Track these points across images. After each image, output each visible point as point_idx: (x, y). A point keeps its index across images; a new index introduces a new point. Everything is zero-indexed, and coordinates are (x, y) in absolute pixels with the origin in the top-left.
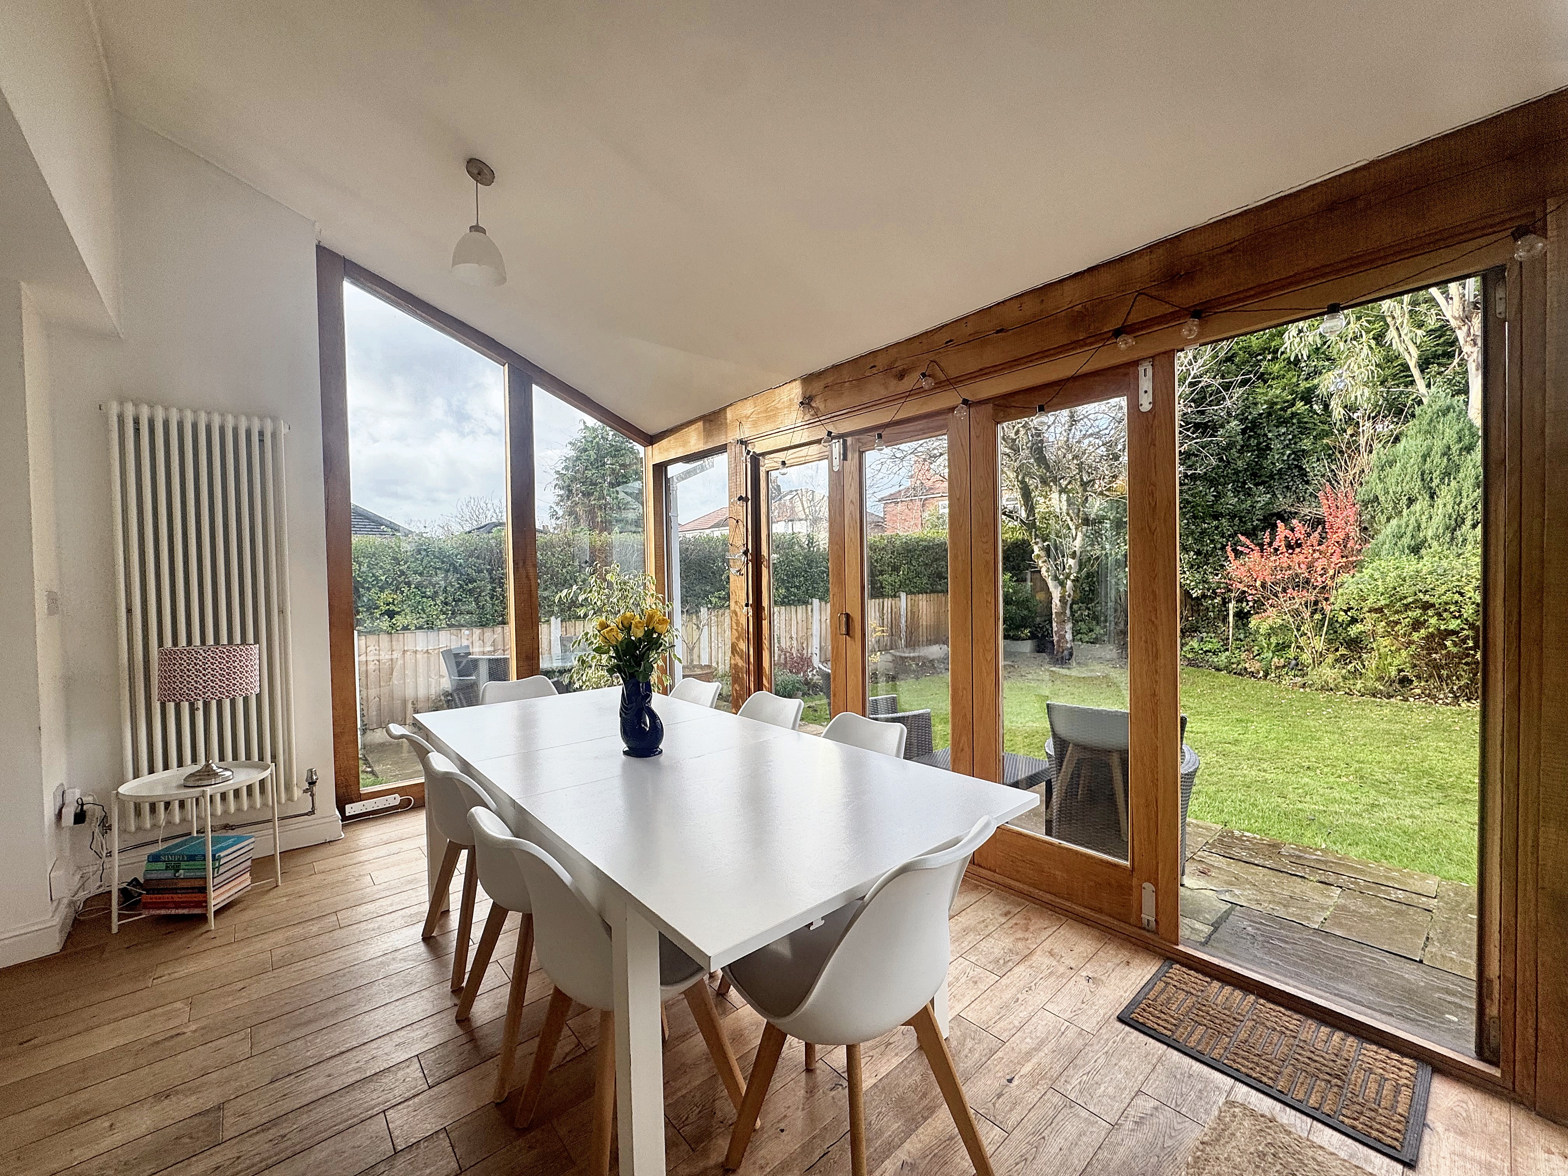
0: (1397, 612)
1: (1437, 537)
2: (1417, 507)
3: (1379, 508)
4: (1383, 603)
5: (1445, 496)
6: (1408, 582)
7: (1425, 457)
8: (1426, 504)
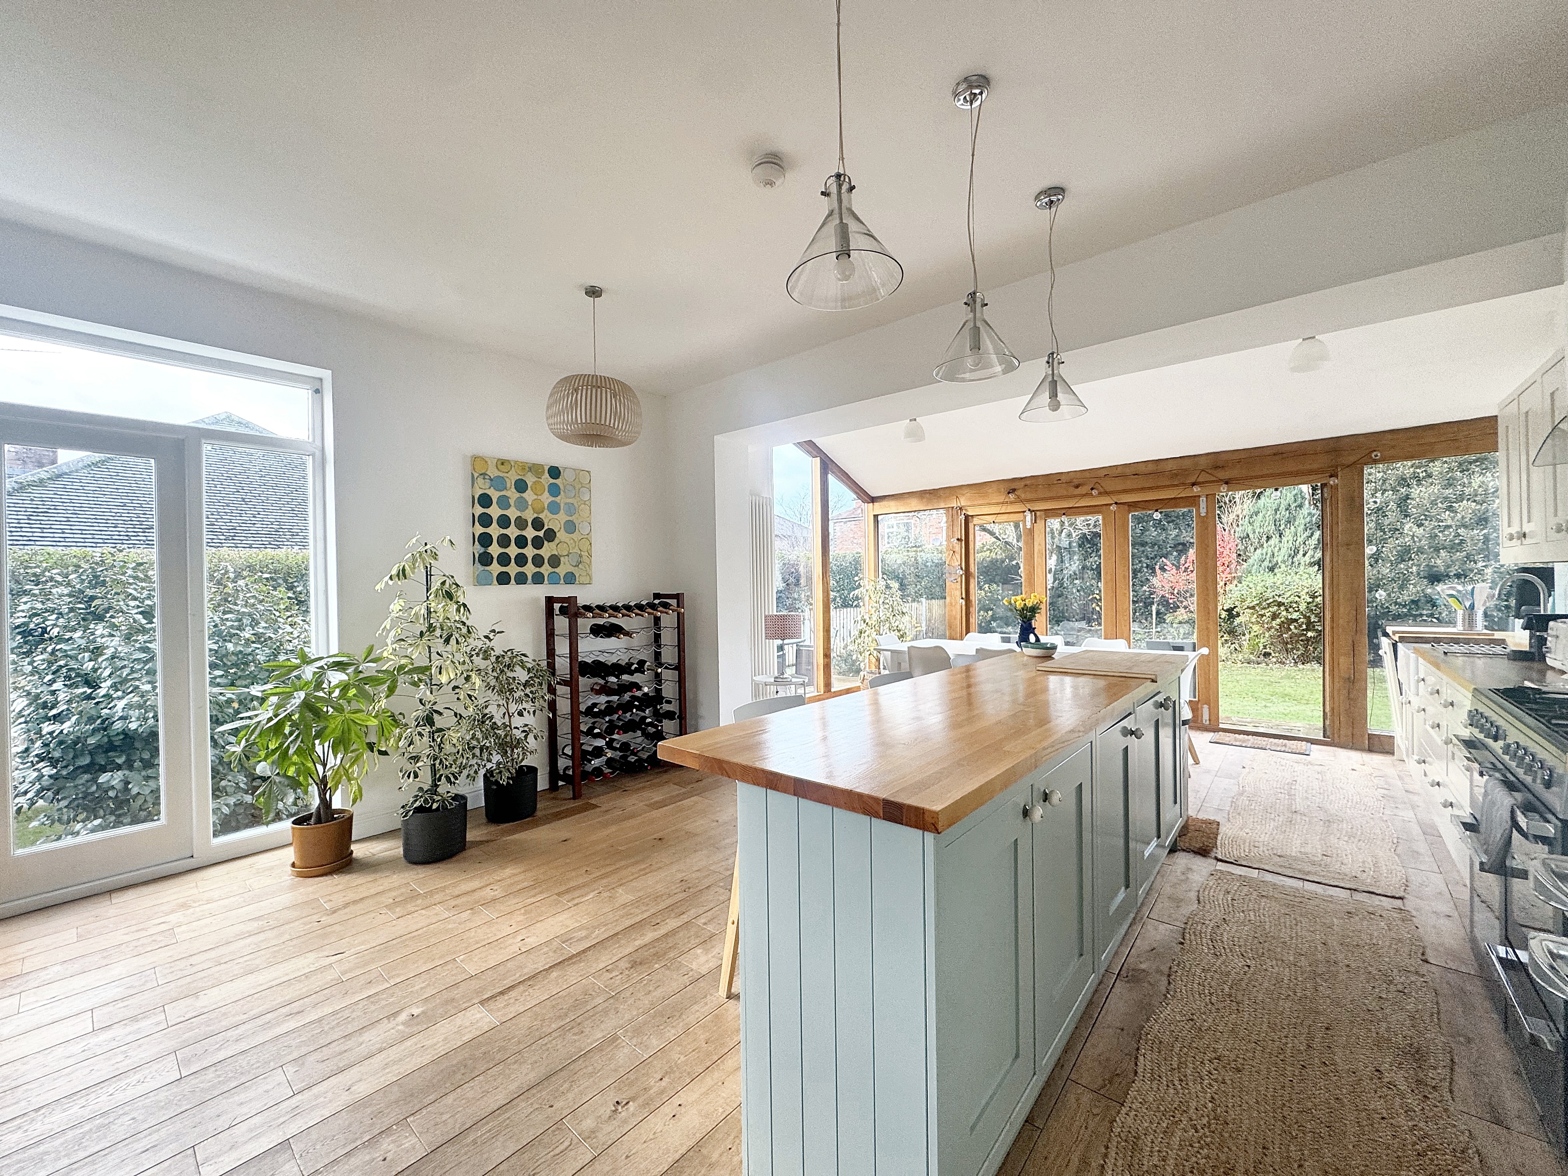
0: (1264, 608)
1: (1284, 562)
2: (1272, 542)
3: (1249, 543)
4: (1256, 602)
5: (1288, 534)
6: (1269, 590)
7: (1276, 510)
8: (1277, 540)
